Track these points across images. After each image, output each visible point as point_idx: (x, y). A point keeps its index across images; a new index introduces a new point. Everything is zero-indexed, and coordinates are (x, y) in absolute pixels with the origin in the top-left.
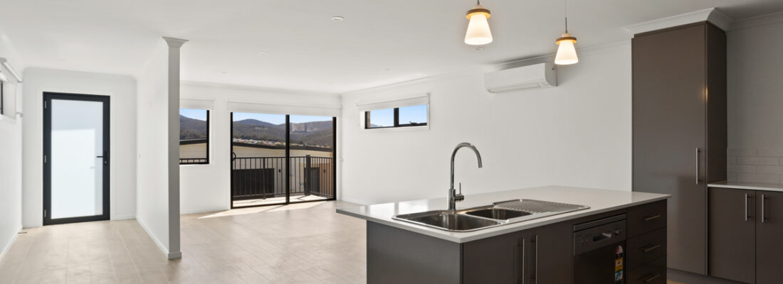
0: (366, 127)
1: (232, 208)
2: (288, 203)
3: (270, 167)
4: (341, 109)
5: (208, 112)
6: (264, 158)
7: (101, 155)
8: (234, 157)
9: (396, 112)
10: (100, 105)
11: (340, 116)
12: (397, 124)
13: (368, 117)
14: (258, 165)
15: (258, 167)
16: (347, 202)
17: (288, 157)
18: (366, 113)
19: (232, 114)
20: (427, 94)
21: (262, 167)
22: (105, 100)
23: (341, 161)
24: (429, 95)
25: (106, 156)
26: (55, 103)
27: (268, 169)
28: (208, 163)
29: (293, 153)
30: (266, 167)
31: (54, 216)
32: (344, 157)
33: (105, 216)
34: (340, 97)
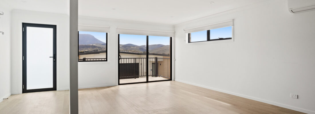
0: (189, 42)
1: (119, 84)
2: (147, 82)
3: (138, 62)
4: (174, 33)
5: (107, 34)
6: (135, 58)
7: (52, 56)
8: (120, 58)
9: (208, 32)
10: (51, 30)
11: (174, 37)
12: (209, 39)
13: (190, 37)
14: (132, 61)
15: (132, 62)
16: (177, 82)
17: (147, 58)
18: (189, 34)
19: (119, 35)
20: (232, 19)
21: (134, 63)
22: (54, 27)
23: (175, 60)
24: (233, 20)
25: (55, 57)
26: (28, 28)
27: (137, 63)
28: (107, 61)
29: (150, 56)
30: (136, 62)
31: (28, 88)
32: (176, 58)
33: (54, 89)
34: (174, 27)
